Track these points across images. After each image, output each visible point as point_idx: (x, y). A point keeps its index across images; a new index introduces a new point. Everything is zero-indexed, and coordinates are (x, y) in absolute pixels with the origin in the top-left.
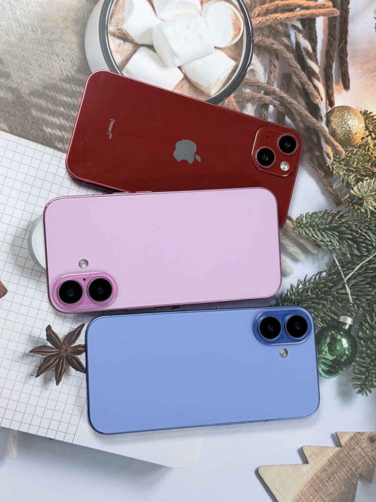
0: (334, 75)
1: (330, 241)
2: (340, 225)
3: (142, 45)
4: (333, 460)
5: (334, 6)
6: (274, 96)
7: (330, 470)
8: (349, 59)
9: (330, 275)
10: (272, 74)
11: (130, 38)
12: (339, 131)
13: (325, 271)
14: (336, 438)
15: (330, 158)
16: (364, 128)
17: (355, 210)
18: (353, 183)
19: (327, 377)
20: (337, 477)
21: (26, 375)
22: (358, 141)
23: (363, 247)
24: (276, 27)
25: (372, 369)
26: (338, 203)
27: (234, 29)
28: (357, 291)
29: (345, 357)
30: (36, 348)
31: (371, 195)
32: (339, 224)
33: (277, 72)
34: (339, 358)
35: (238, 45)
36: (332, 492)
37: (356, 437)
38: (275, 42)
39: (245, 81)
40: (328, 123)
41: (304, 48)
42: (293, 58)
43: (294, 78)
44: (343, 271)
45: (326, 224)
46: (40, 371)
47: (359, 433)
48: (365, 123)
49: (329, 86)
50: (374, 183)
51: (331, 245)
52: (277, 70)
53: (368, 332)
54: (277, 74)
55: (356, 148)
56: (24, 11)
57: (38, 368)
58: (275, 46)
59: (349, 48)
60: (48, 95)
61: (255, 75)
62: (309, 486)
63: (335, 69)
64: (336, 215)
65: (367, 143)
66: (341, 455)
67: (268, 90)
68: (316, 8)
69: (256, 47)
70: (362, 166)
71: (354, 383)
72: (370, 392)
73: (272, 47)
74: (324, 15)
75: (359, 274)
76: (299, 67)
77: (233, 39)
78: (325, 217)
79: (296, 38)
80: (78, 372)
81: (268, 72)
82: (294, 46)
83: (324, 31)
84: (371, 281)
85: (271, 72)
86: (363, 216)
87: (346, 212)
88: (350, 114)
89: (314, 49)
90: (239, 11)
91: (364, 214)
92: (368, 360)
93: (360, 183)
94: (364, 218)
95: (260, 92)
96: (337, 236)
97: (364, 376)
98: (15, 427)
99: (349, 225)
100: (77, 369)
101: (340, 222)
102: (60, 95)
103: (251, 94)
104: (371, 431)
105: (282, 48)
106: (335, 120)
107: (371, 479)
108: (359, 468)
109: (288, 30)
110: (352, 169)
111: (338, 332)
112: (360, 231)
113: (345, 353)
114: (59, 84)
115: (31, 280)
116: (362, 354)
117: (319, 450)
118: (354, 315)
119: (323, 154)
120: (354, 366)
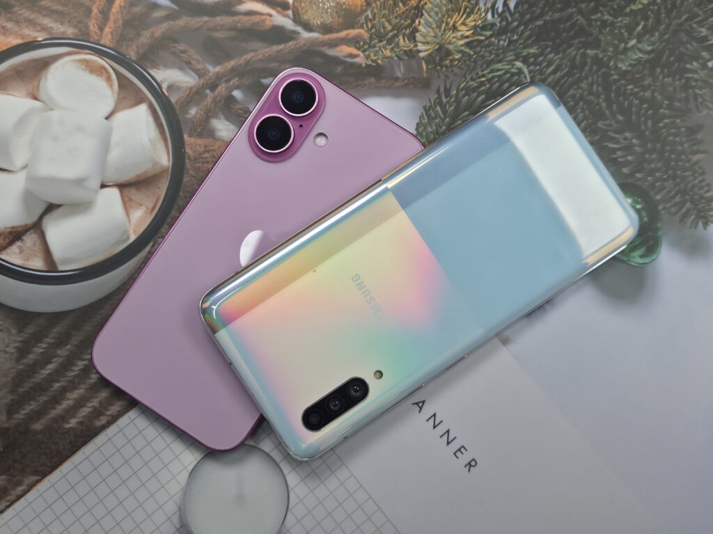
2: (458, 101)
3: (41, 218)
6: (224, 80)
10: (192, 62)
11: (20, 229)
12: (328, 20)
15: (357, 56)
17: (452, 66)
18: (412, 45)
19: (654, 257)
24: (133, 15)
25: (686, 186)
26: (425, 84)
27: (99, 76)
29: (644, 214)
31: (445, 30)
32: (455, 101)
33: (194, 55)
35: (124, 84)
38: (151, 30)
39: (177, 107)
40: (308, 27)
42: (189, 19)
43: (218, 35)
45: (443, 120)
50: (430, 16)
52: (192, 52)
53: (629, 158)
54: (196, 57)
55: (366, 11)
60: (26, 391)
61: (179, 88)
64: (439, 97)
67: (210, 81)
69: (142, 63)
70: (396, 18)
71: (688, 224)
73: (156, 39)
76: (206, 19)
77: (111, 86)
78: (433, 114)
81: (186, 66)
82: (174, 6)
85: (188, 63)
86: (465, 61)
87: (445, 82)
90: (79, 53)
91: (464, 58)
92: (669, 184)
93: (418, 35)
94: (469, 60)
95: (207, 95)
97: (688, 203)
99: (464, 88)
101: (453, 99)
102: (36, 375)
103: (201, 110)
105: (165, 26)
106: (312, 16)
110: (391, 34)
112: (483, 79)
114: (21, 367)
116: (655, 187)
119: (344, 63)
120: (664, 208)
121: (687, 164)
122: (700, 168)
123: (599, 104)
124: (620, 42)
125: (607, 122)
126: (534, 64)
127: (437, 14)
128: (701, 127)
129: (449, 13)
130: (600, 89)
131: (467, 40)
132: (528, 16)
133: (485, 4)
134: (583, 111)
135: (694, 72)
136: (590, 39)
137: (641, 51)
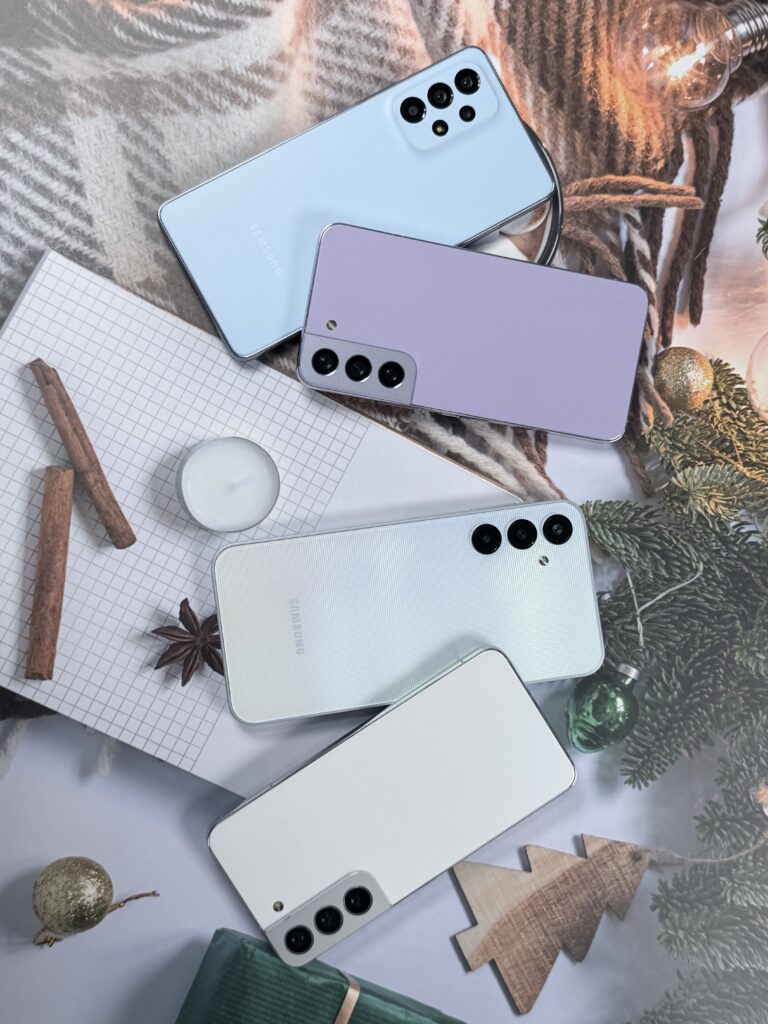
0: (678, 299)
1: (626, 549)
2: (646, 528)
4: (570, 874)
5: (698, 194)
7: (563, 888)
8: (707, 279)
9: (615, 599)
12: (670, 385)
13: (609, 592)
14: (580, 843)
15: (648, 424)
16: (711, 387)
17: (674, 509)
18: (678, 468)
19: (583, 750)
20: (572, 901)
21: (141, 663)
22: (698, 405)
23: (677, 566)
24: (601, 215)
25: (655, 752)
26: (648, 493)
28: (654, 631)
29: (617, 726)
30: (162, 628)
31: (704, 490)
32: (645, 525)
34: (607, 726)
35: (537, 234)
36: (559, 922)
37: (612, 848)
38: (594, 236)
40: (655, 370)
41: (639, 252)
42: (618, 264)
44: (638, 597)
45: (624, 522)
46: (162, 661)
47: (617, 842)
48: (715, 378)
49: (667, 315)
50: (711, 472)
51: (626, 555)
53: (659, 695)
55: (691, 414)
56: (228, 143)
57: (159, 657)
58: (593, 243)
59: (710, 261)
62: (527, 904)
63: (682, 290)
64: (642, 510)
65: (712, 410)
66: (585, 869)
68: (669, 194)
69: (562, 241)
70: (697, 443)
71: (623, 767)
72: (646, 785)
73: (588, 243)
74: (679, 205)
75: (662, 607)
76: (625, 278)
77: (530, 224)
78: (625, 511)
79: (629, 235)
80: (216, 673)
82: (624, 246)
83: (675, 231)
84: (680, 619)
86: (684, 519)
87: (659, 510)
88: (693, 363)
89: (654, 255)
91: (686, 517)
92: (651, 737)
93: (690, 468)
94: (686, 522)
96: (637, 542)
97: (641, 760)
98: (114, 733)
99: (660, 529)
100: (215, 669)
101: (646, 523)
104: (637, 843)
105: (603, 246)
106: (667, 368)
107: (624, 915)
108: (608, 894)
109: (618, 221)
110: (680, 445)
111: (613, 687)
112: (675, 542)
113: (618, 720)
115: (172, 531)
116: (643, 726)
117: (552, 856)
118: (642, 664)
119: (638, 416)
120: (629, 742)
121: (674, 746)
122: (676, 758)
123: (695, 650)
124: (758, 646)
125: (682, 663)
126: (707, 580)
127: (716, 477)
128: (712, 744)
129: (721, 488)
130: (709, 645)
131: (703, 513)
132: (747, 557)
133: (742, 516)
134: (683, 639)
135: (758, 720)
136: (749, 619)
137: (757, 666)
